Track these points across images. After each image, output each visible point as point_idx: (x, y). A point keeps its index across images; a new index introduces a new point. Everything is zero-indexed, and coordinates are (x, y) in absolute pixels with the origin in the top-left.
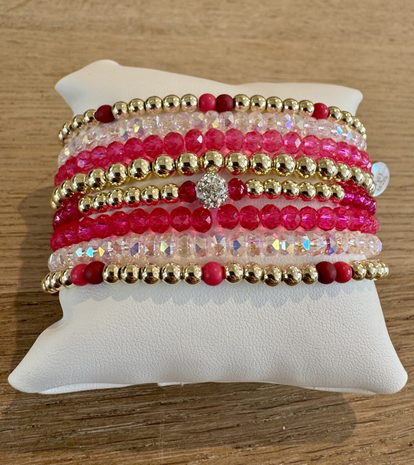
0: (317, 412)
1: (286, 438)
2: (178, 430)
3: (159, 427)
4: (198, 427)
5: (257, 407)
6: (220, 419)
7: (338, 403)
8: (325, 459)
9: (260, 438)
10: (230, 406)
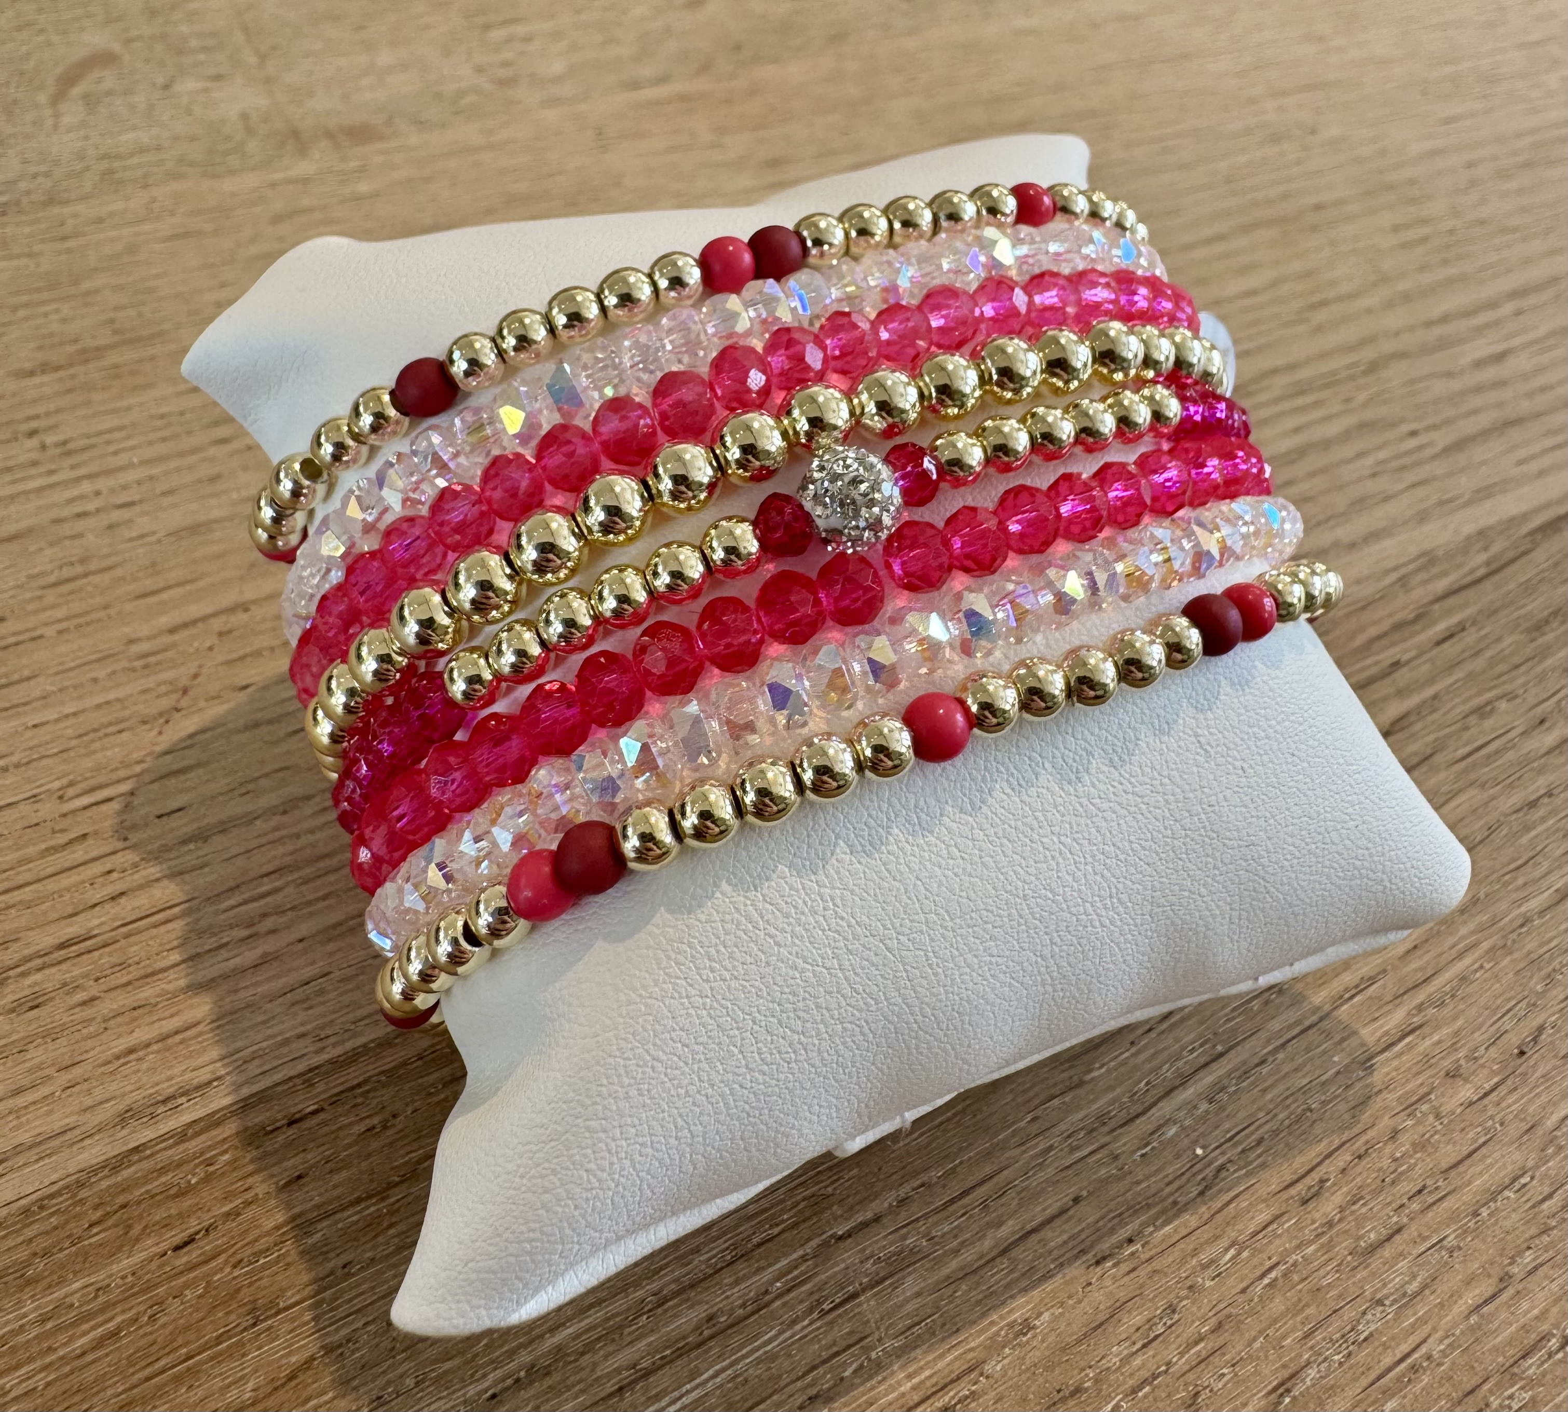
0: (1265, 1070)
1: (1216, 1176)
2: (916, 1289)
3: (860, 1304)
4: (968, 1256)
5: (1106, 1129)
6: (1020, 1206)
7: (1307, 1023)
8: (1334, 1184)
9: (1149, 1206)
10: (1033, 1158)
